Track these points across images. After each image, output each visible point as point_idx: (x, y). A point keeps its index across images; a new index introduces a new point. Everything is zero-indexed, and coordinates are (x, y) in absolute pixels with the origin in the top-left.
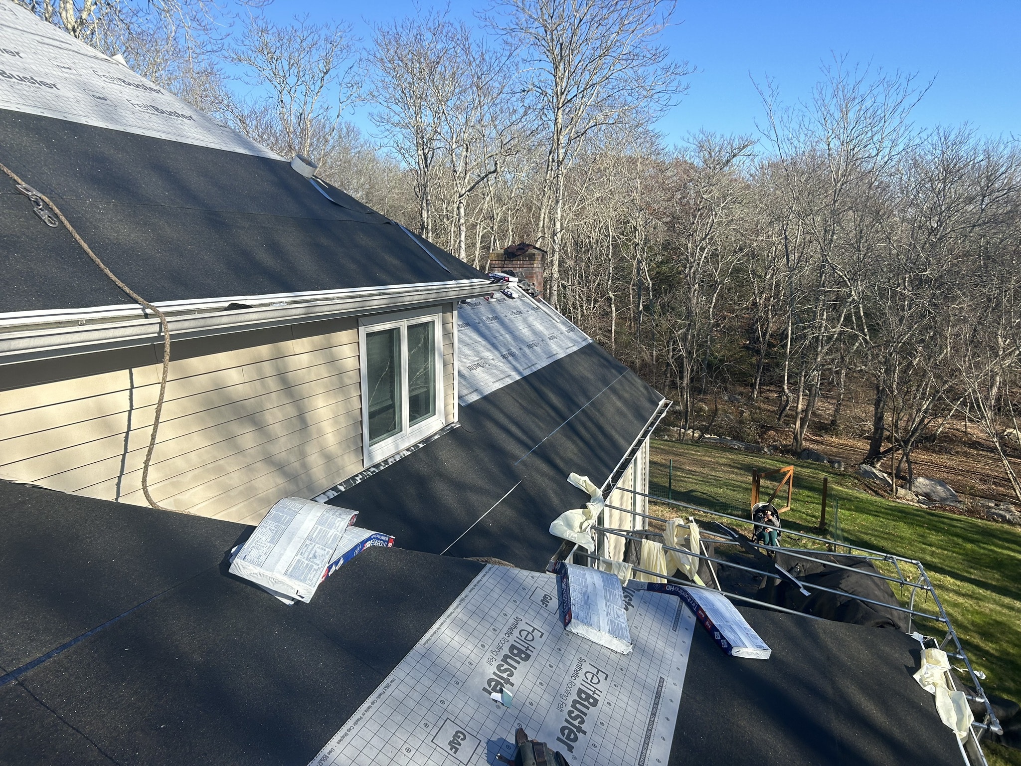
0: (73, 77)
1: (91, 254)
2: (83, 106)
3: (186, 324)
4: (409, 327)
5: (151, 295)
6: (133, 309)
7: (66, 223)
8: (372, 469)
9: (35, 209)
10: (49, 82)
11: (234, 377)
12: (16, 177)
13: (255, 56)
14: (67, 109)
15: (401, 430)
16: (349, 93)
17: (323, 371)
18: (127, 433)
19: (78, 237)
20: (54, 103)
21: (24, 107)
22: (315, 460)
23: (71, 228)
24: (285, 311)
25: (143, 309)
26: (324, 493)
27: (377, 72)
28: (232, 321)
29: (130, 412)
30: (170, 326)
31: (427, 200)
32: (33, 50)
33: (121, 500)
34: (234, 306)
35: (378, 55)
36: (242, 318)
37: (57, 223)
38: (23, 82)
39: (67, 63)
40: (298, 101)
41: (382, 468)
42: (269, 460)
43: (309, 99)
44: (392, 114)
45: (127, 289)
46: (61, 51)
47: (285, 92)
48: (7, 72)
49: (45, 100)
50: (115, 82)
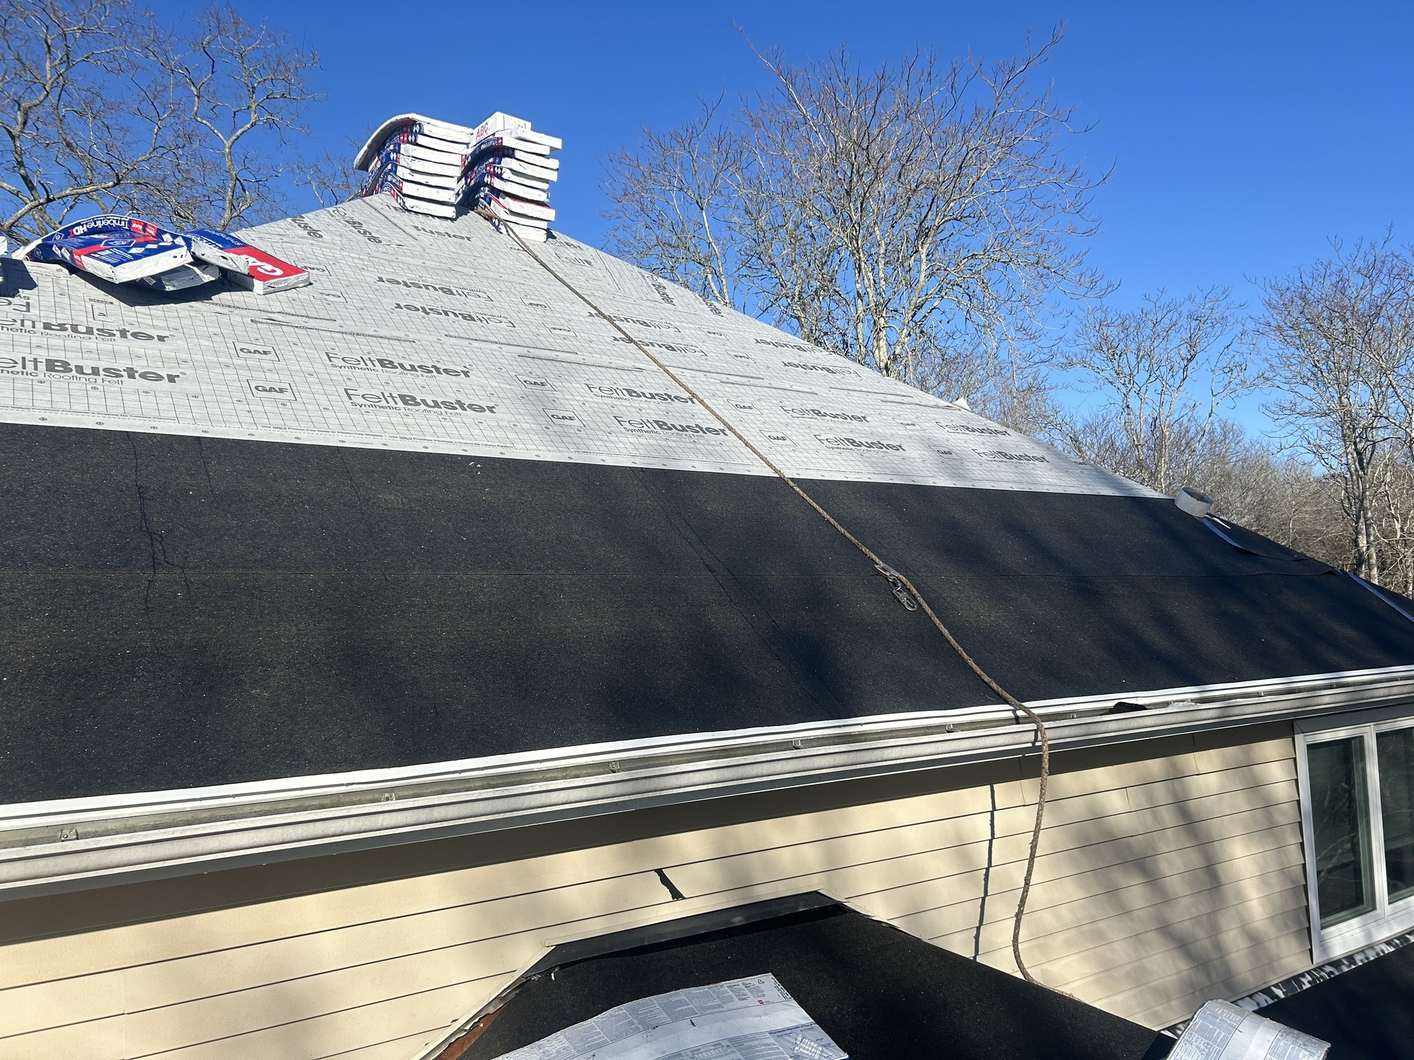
0: (917, 433)
1: (953, 641)
2: (929, 465)
3: (1066, 732)
4: (1379, 736)
5: (1023, 692)
6: (1001, 711)
7: (925, 605)
8: (1329, 969)
9: (894, 591)
10: (895, 444)
11: (1115, 803)
12: (874, 557)
13: (1091, 355)
14: (914, 472)
15: (1374, 908)
16: (1227, 380)
17: (1241, 802)
18: (987, 869)
19: (937, 621)
20: (901, 466)
21: (876, 476)
22: (1233, 940)
23: (930, 612)
24: (1191, 713)
25: (1014, 711)
26: (1251, 996)
27: (1271, 346)
28: (1122, 728)
29: (991, 841)
30: (1049, 734)
31: (1366, 519)
32: (878, 412)
33: (979, 960)
34: (1122, 707)
35: (1273, 323)
36: (1134, 723)
37: (916, 606)
38: (872, 449)
39: (910, 419)
40: (1150, 402)
41: (1345, 969)
42: (1166, 930)
43: (1166, 398)
44: (1299, 400)
45: (995, 686)
46: (903, 406)
47: (1132, 393)
48: (857, 440)
49: (894, 466)
50: (959, 431)
